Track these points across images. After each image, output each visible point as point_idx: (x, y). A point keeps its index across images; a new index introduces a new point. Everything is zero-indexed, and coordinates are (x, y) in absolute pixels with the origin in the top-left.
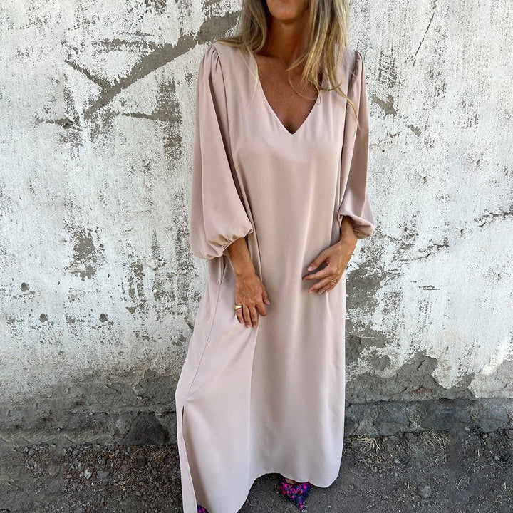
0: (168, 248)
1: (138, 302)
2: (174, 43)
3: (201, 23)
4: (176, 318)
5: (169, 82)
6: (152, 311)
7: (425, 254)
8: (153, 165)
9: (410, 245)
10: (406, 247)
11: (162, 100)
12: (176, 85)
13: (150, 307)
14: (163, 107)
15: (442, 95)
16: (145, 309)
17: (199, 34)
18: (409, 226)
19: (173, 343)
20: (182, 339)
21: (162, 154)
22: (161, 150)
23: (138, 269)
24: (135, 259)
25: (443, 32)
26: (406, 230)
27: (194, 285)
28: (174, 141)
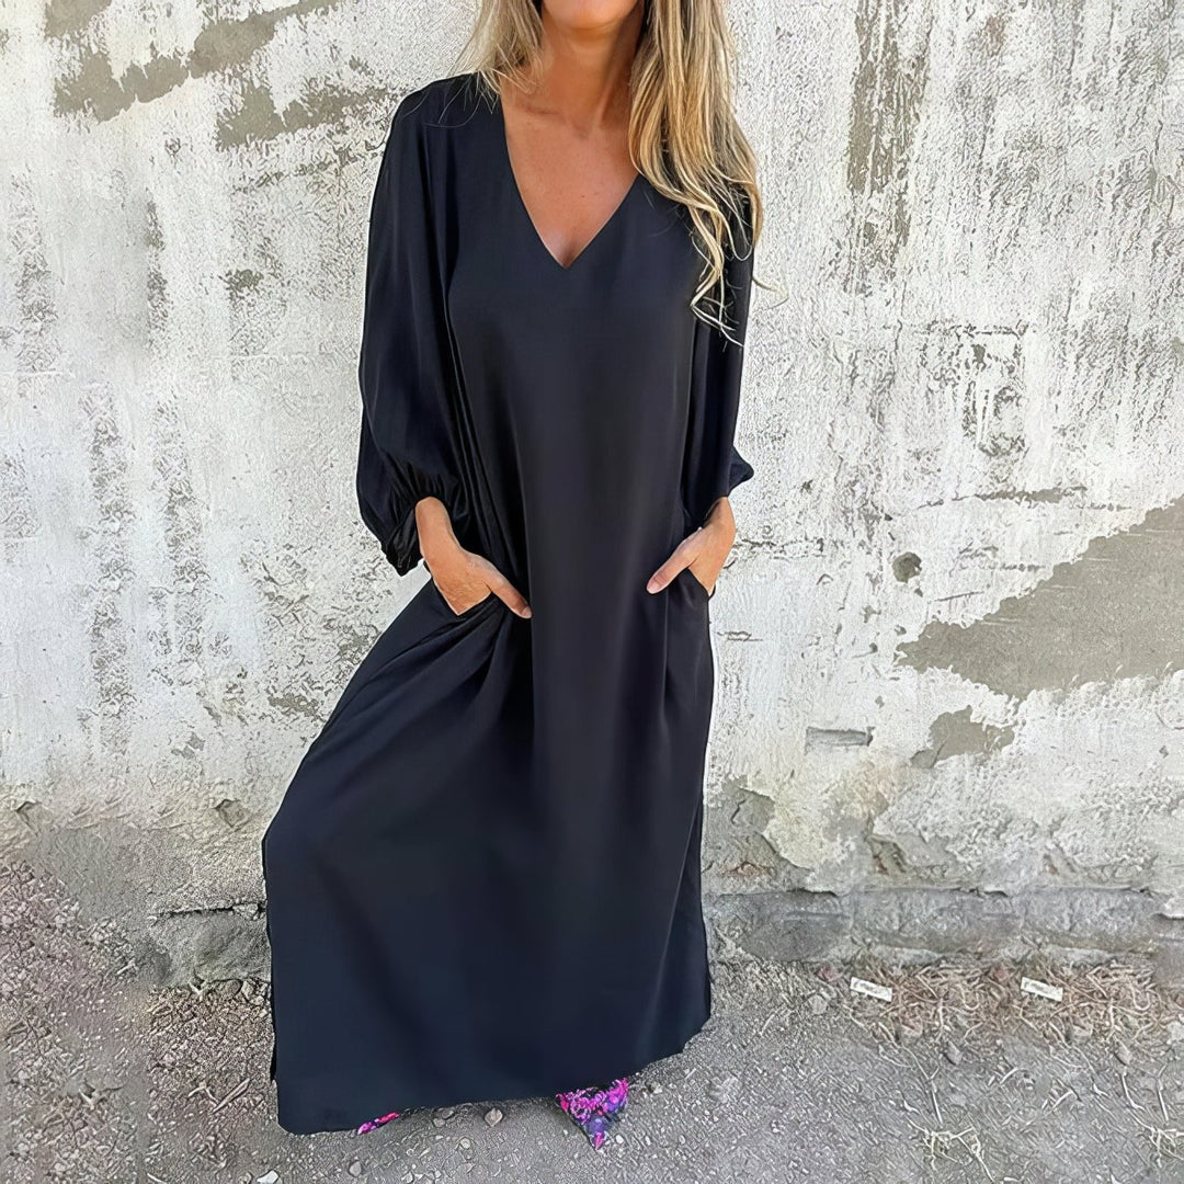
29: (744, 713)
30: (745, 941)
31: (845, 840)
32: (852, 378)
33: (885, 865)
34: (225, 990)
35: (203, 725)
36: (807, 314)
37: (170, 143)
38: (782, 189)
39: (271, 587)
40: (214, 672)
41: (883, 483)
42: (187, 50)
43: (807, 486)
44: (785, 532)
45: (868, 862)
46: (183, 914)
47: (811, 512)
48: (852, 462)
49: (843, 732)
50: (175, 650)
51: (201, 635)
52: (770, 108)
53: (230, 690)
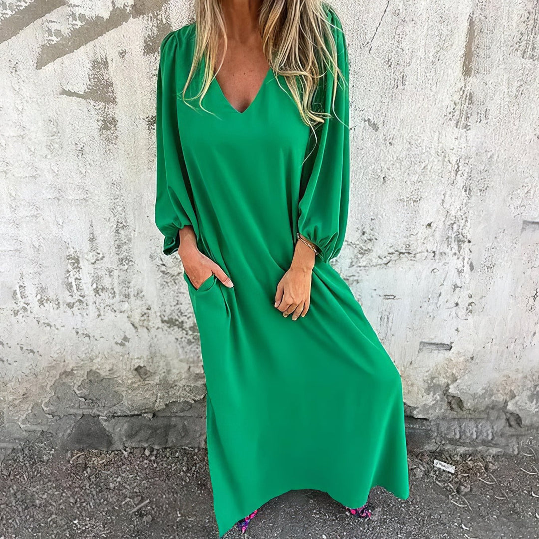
0: (106, 240)
1: (77, 297)
2: (106, 15)
4: (118, 316)
5: (101, 59)
6: (92, 309)
7: (385, 260)
8: (86, 149)
9: (369, 250)
10: (363, 252)
11: (94, 78)
12: (110, 62)
13: (90, 304)
14: (96, 86)
15: (401, 87)
16: (85, 304)
17: (134, 6)
18: (367, 230)
19: (116, 343)
20: (126, 339)
21: (97, 138)
22: (96, 133)
24: (72, 251)
25: (402, 16)
26: (364, 233)
27: (136, 282)
28: (109, 124)
29: (389, 334)
31: (434, 394)
32: (457, 172)
33: (453, 406)
34: (137, 452)
35: (130, 332)
36: (436, 139)
37: (121, 52)
38: (428, 75)
39: (163, 269)
40: (136, 307)
41: (468, 224)
42: (130, 4)
43: (429, 225)
44: (417, 247)
45: (445, 406)
46: (118, 416)
47: (431, 238)
48: (453, 213)
49: (438, 344)
50: (117, 296)
51: (130, 290)
52: (424, 33)
53: (143, 316)
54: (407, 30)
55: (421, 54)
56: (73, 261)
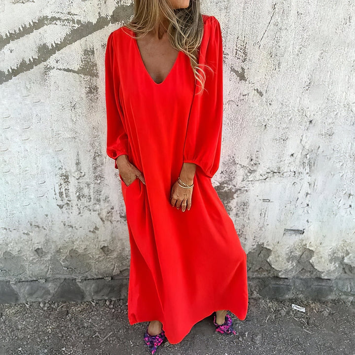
0: (87, 165)
1: (65, 201)
2: (94, 21)
3: (114, 9)
4: (92, 213)
5: (90, 48)
6: (75, 208)
7: (265, 177)
8: (77, 106)
9: (254, 171)
10: (251, 172)
11: (84, 61)
12: (95, 51)
13: (74, 205)
14: (86, 65)
15: (277, 69)
16: (70, 206)
17: (112, 16)
18: (254, 158)
19: (90, 231)
20: (96, 228)
21: (85, 99)
22: (84, 96)
23: (66, 178)
24: (64, 171)
25: (280, 25)
26: (252, 160)
27: (105, 191)
28: (93, 90)
29: (265, 224)
30: (260, 292)
31: (292, 262)
34: (101, 303)
35: (99, 223)
36: (298, 101)
37: (103, 45)
38: (294, 62)
40: (104, 207)
42: (110, 15)
43: (292, 155)
44: (285, 169)
46: (88, 279)
47: (293, 163)
48: (307, 148)
49: (295, 230)
50: (92, 200)
51: (101, 196)
52: (293, 37)
53: (108, 213)
54: (282, 35)
55: (290, 49)
56: (65, 178)
